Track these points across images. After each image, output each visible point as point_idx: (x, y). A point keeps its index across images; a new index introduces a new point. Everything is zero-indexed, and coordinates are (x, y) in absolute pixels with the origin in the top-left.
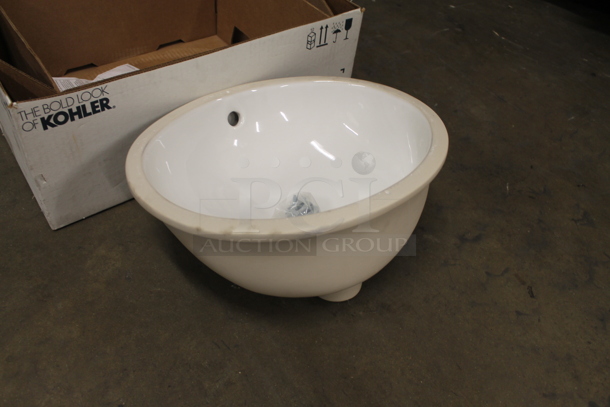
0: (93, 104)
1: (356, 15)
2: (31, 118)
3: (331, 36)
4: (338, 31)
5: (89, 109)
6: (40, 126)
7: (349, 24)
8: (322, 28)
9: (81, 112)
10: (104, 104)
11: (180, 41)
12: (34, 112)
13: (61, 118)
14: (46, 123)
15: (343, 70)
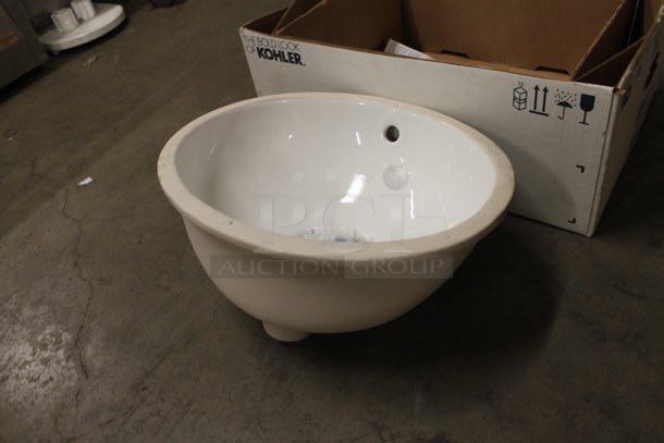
0: (289, 54)
1: (604, 96)
2: (251, 44)
3: (553, 109)
5: (287, 58)
6: (256, 53)
7: (587, 103)
8: (537, 88)
9: (282, 56)
10: (298, 59)
12: (252, 39)
14: (260, 53)
15: (583, 169)
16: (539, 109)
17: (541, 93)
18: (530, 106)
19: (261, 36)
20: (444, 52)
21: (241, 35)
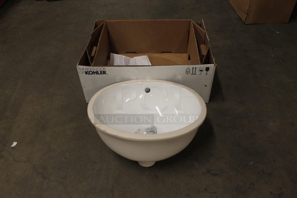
0: (101, 71)
1: (212, 66)
2: (82, 70)
3: (198, 72)
4: (201, 71)
5: (99, 73)
6: (84, 73)
7: (207, 69)
8: (193, 68)
9: (97, 73)
10: (104, 73)
11: (171, 52)
12: (83, 69)
13: (91, 73)
14: (86, 73)
15: (206, 86)
16: (194, 73)
17: (194, 69)
18: (191, 73)
19: (87, 67)
20: (127, 53)
21: (77, 68)
